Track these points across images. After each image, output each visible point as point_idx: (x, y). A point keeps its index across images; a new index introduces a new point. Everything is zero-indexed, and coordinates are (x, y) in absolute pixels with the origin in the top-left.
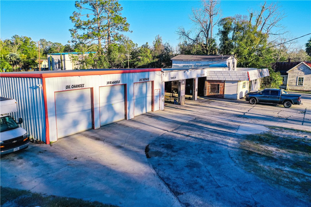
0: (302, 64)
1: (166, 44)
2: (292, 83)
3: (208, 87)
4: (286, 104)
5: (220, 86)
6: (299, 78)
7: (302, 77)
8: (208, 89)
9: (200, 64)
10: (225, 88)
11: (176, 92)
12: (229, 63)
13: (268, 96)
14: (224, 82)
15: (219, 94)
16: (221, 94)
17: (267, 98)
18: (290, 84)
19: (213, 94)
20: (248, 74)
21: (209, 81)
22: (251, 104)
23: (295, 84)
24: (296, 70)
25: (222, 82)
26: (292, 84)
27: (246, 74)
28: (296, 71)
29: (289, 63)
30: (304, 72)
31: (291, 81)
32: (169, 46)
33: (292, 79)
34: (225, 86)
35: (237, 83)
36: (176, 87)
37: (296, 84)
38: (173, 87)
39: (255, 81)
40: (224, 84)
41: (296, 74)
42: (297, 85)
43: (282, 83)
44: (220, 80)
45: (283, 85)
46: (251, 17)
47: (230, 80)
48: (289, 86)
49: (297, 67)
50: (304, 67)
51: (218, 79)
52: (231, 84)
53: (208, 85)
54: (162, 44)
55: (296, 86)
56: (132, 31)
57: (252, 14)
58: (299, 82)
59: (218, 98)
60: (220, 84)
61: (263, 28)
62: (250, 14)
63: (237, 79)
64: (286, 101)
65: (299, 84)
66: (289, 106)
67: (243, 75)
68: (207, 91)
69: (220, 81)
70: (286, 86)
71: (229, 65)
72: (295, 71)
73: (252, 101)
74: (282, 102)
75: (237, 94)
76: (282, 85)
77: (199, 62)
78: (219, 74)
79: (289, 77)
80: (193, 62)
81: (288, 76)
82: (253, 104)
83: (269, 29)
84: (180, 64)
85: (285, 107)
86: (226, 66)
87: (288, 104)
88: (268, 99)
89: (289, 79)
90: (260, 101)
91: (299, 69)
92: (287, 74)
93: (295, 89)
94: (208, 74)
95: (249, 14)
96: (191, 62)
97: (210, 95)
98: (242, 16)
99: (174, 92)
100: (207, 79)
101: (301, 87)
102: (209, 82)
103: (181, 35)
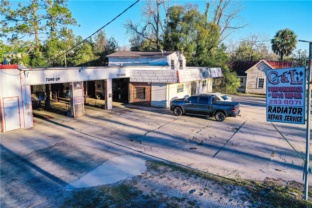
0: (262, 63)
1: (112, 39)
2: (251, 85)
3: (133, 91)
4: (218, 115)
5: (146, 90)
6: (260, 79)
7: (262, 78)
8: (133, 94)
9: (139, 62)
10: (152, 92)
11: (100, 98)
12: (172, 61)
13: (195, 105)
14: (151, 84)
15: (146, 100)
16: (148, 100)
17: (194, 108)
18: (250, 87)
19: (138, 100)
20: (177, 74)
21: (134, 83)
22: (176, 115)
23: (254, 86)
24: (255, 69)
25: (148, 85)
26: (252, 87)
27: (176, 74)
28: (256, 71)
29: (252, 62)
30: (264, 72)
31: (251, 83)
32: (115, 42)
33: (251, 80)
34: (152, 89)
35: (165, 86)
36: (100, 91)
37: (256, 87)
38: (97, 91)
39: (203, 83)
40: (151, 87)
41: (256, 74)
42: (258, 87)
43: (239, 86)
44: (145, 82)
45: (242, 87)
46: (208, 7)
47: (156, 81)
48: (247, 88)
49: (257, 66)
50: (265, 66)
51: (142, 81)
52: (158, 87)
53: (132, 89)
54: (105, 39)
55: (256, 88)
56: (80, 25)
57: (208, 4)
58: (259, 84)
59: (144, 106)
60: (146, 87)
61: (220, 20)
62: (207, 4)
63: (165, 81)
64: (218, 111)
65: (259, 87)
66: (221, 119)
67: (171, 75)
68: (132, 96)
69: (146, 84)
70: (245, 88)
71: (172, 63)
72: (254, 71)
73: (177, 112)
74: (213, 113)
75: (166, 101)
76: (239, 88)
77: (138, 59)
78: (144, 74)
79: (248, 78)
80: (131, 59)
81: (246, 77)
82: (179, 115)
83: (228, 22)
84: (117, 62)
85: (217, 121)
86: (167, 65)
87: (220, 117)
88: (196, 109)
89: (248, 80)
90: (187, 111)
91: (259, 69)
92: (246, 75)
93: (255, 92)
94: (132, 74)
95: (205, 4)
96: (128, 59)
97: (136, 102)
98: (193, 5)
99: (97, 97)
100: (131, 81)
101: (262, 90)
102: (134, 85)
103: (129, 29)
